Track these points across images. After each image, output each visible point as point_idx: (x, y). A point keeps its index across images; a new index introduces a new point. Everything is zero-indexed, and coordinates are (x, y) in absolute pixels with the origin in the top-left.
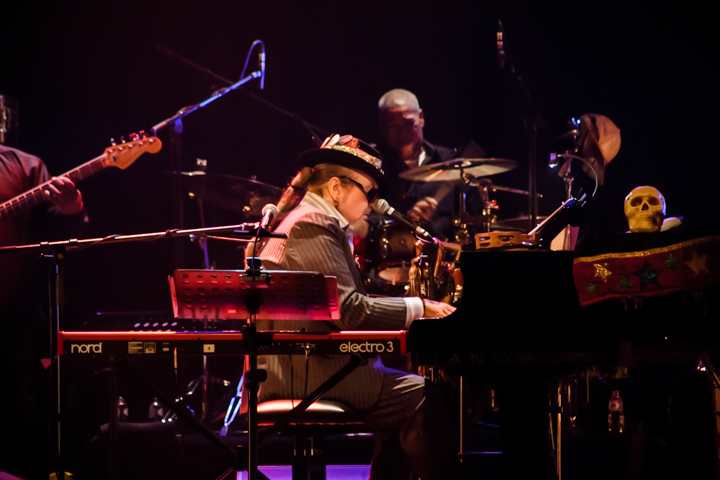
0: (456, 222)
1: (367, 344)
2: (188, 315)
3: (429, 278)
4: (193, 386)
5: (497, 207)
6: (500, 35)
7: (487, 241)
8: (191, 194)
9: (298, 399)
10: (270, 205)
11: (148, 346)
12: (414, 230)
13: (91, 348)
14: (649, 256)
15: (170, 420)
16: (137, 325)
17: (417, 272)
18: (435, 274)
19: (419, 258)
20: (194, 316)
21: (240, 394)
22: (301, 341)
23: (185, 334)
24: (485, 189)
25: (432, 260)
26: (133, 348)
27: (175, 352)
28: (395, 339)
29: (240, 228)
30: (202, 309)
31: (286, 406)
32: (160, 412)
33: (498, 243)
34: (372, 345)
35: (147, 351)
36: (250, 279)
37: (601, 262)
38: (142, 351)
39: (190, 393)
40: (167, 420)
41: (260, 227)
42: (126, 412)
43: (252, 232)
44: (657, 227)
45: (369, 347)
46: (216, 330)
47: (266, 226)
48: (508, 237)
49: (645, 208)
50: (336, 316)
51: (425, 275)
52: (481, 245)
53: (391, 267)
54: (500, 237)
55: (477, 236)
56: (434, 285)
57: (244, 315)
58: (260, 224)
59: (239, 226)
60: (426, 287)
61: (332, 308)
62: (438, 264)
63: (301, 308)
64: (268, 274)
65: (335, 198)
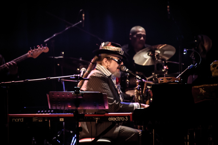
0: (153, 74)
1: (118, 118)
2: (54, 108)
3: (141, 94)
4: (59, 133)
5: (168, 68)
6: (168, 7)
7: (162, 80)
8: (58, 65)
9: (93, 137)
10: (83, 68)
11: (40, 119)
12: (136, 77)
13: (19, 120)
16: (39, 111)
17: (137, 92)
18: (144, 92)
19: (138, 87)
20: (56, 108)
22: (94, 117)
23: (53, 115)
24: (163, 62)
26: (35, 120)
27: (49, 121)
28: (128, 116)
29: (73, 77)
30: (59, 106)
31: (90, 140)
33: (166, 81)
34: (120, 118)
35: (39, 121)
36: (76, 95)
37: (202, 88)
39: (59, 136)
41: (80, 76)
42: (35, 142)
43: (77, 78)
45: (119, 119)
46: (64, 113)
47: (82, 76)
48: (170, 79)
50: (107, 108)
51: (140, 93)
52: (160, 82)
54: (167, 79)
55: (159, 79)
56: (143, 96)
57: (74, 108)
58: (80, 75)
59: (72, 76)
60: (140, 97)
61: (105, 105)
62: (144, 89)
63: (94, 105)
64: (82, 93)
65: (106, 65)
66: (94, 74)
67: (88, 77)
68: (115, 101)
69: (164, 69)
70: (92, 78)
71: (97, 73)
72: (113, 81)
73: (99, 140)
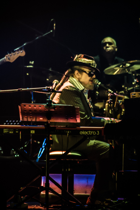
0: (123, 86)
1: (90, 132)
2: (25, 120)
3: (113, 108)
4: (27, 143)
5: (138, 81)
7: (135, 95)
8: (28, 74)
9: (64, 151)
10: (56, 80)
11: (10, 131)
12: (108, 90)
15: (18, 156)
17: (108, 105)
18: (115, 106)
19: (109, 100)
20: (27, 120)
21: (43, 147)
22: (66, 130)
23: (24, 126)
24: (134, 75)
25: (114, 102)
26: (5, 131)
27: (20, 133)
28: (100, 130)
30: (30, 117)
31: (60, 153)
32: (15, 152)
33: (139, 96)
34: (91, 132)
35: (10, 132)
36: (48, 107)
39: (26, 146)
40: (17, 156)
42: (2, 152)
43: (49, 90)
46: (35, 125)
47: (54, 88)
50: (79, 121)
51: (111, 106)
52: (132, 97)
53: (99, 102)
54: (139, 94)
55: (131, 94)
56: (114, 110)
57: (45, 120)
58: (52, 87)
59: (44, 88)
60: (112, 111)
61: (77, 118)
62: (116, 103)
63: (66, 118)
64: (54, 106)
65: (78, 78)
66: (67, 87)
67: (61, 90)
68: (86, 116)
69: (134, 82)
70: (65, 91)
71: (70, 86)
72: (85, 95)
73: (70, 153)
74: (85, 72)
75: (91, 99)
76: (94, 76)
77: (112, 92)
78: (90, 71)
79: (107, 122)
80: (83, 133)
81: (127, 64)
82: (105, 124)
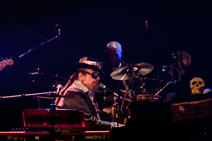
1: (95, 136)
2: (30, 126)
3: (119, 112)
6: (147, 22)
7: (141, 98)
8: (33, 81)
10: (59, 85)
11: (14, 137)
14: (199, 103)
16: (13, 129)
17: (114, 109)
18: (121, 110)
19: (115, 104)
20: (32, 126)
22: (71, 135)
23: (29, 133)
24: (141, 79)
26: (9, 138)
27: (25, 140)
28: (106, 134)
30: (35, 123)
33: (145, 98)
34: (97, 136)
35: (14, 139)
36: (52, 112)
37: (181, 105)
38: (13, 139)
43: (53, 95)
44: (202, 93)
46: (40, 131)
47: (58, 93)
48: (149, 97)
49: (197, 85)
51: (117, 110)
52: (139, 99)
53: (107, 107)
54: (146, 96)
55: (137, 96)
56: (121, 114)
57: (50, 126)
58: (56, 92)
59: (48, 93)
60: (118, 115)
61: (82, 123)
62: (122, 106)
63: (71, 123)
65: (82, 80)
69: (142, 86)
72: (91, 98)
74: (89, 73)
75: (98, 104)
76: (98, 78)
77: (118, 95)
78: (94, 72)
79: (113, 126)
80: (89, 137)
81: (134, 68)
82: (111, 127)
